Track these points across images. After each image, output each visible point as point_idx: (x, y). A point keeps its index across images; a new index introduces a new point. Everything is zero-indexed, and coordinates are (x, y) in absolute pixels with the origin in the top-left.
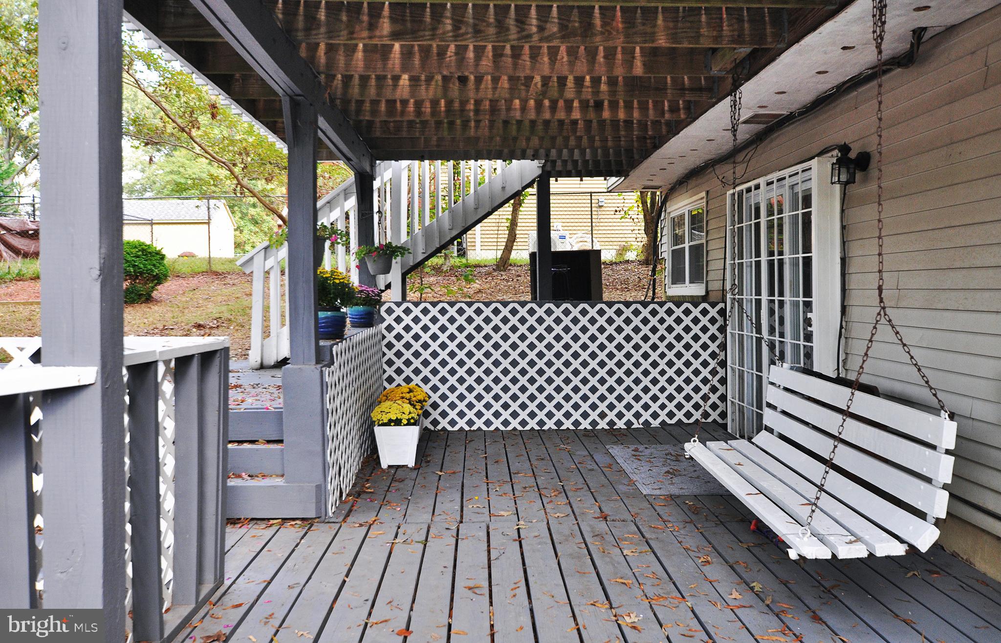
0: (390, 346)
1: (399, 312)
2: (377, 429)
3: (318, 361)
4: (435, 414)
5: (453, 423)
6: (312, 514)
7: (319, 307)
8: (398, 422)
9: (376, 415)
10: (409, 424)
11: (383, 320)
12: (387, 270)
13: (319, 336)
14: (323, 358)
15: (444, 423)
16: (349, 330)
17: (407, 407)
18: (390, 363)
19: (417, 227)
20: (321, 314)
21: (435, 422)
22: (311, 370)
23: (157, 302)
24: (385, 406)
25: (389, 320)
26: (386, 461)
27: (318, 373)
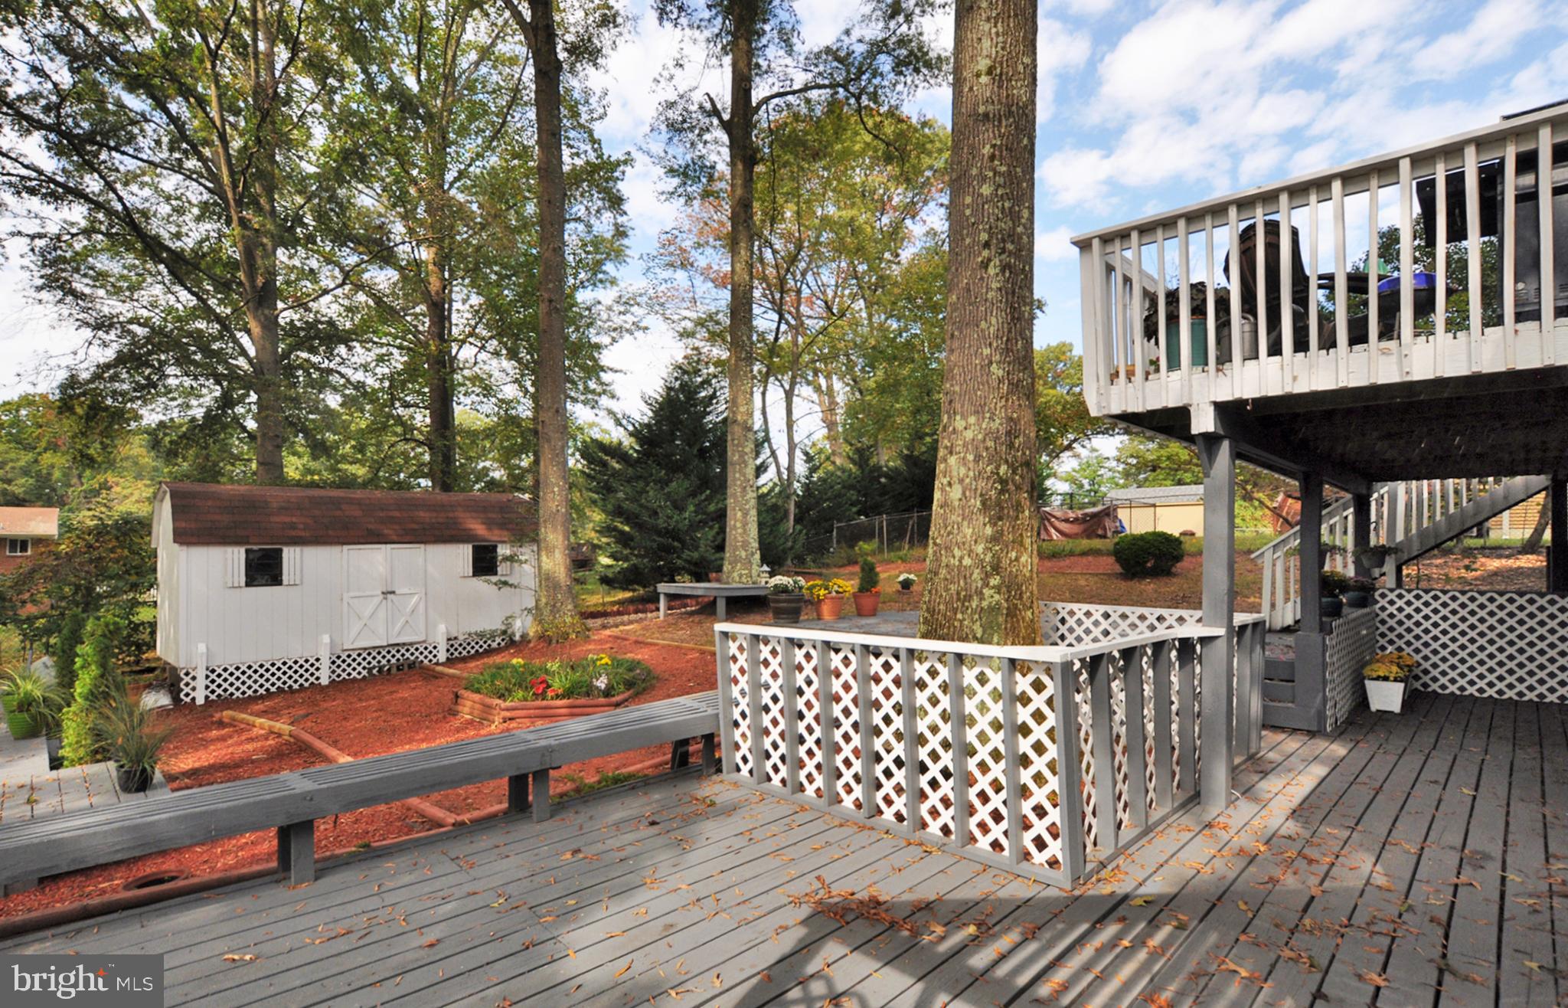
0: (1383, 622)
1: (1392, 596)
2: (1367, 682)
3: (1321, 630)
4: (1426, 679)
5: (1443, 687)
6: (1315, 729)
7: (1322, 595)
8: (1386, 679)
9: (1367, 672)
10: (1395, 680)
11: (1377, 602)
12: (1381, 564)
13: (1321, 616)
14: (1325, 630)
15: (1435, 687)
16: (1345, 610)
17: (1395, 669)
18: (1383, 635)
19: (1414, 531)
20: (1324, 600)
21: (1425, 685)
22: (1316, 637)
23: (1175, 575)
24: (1375, 666)
25: (1383, 602)
26: (1375, 706)
27: (1320, 639)
